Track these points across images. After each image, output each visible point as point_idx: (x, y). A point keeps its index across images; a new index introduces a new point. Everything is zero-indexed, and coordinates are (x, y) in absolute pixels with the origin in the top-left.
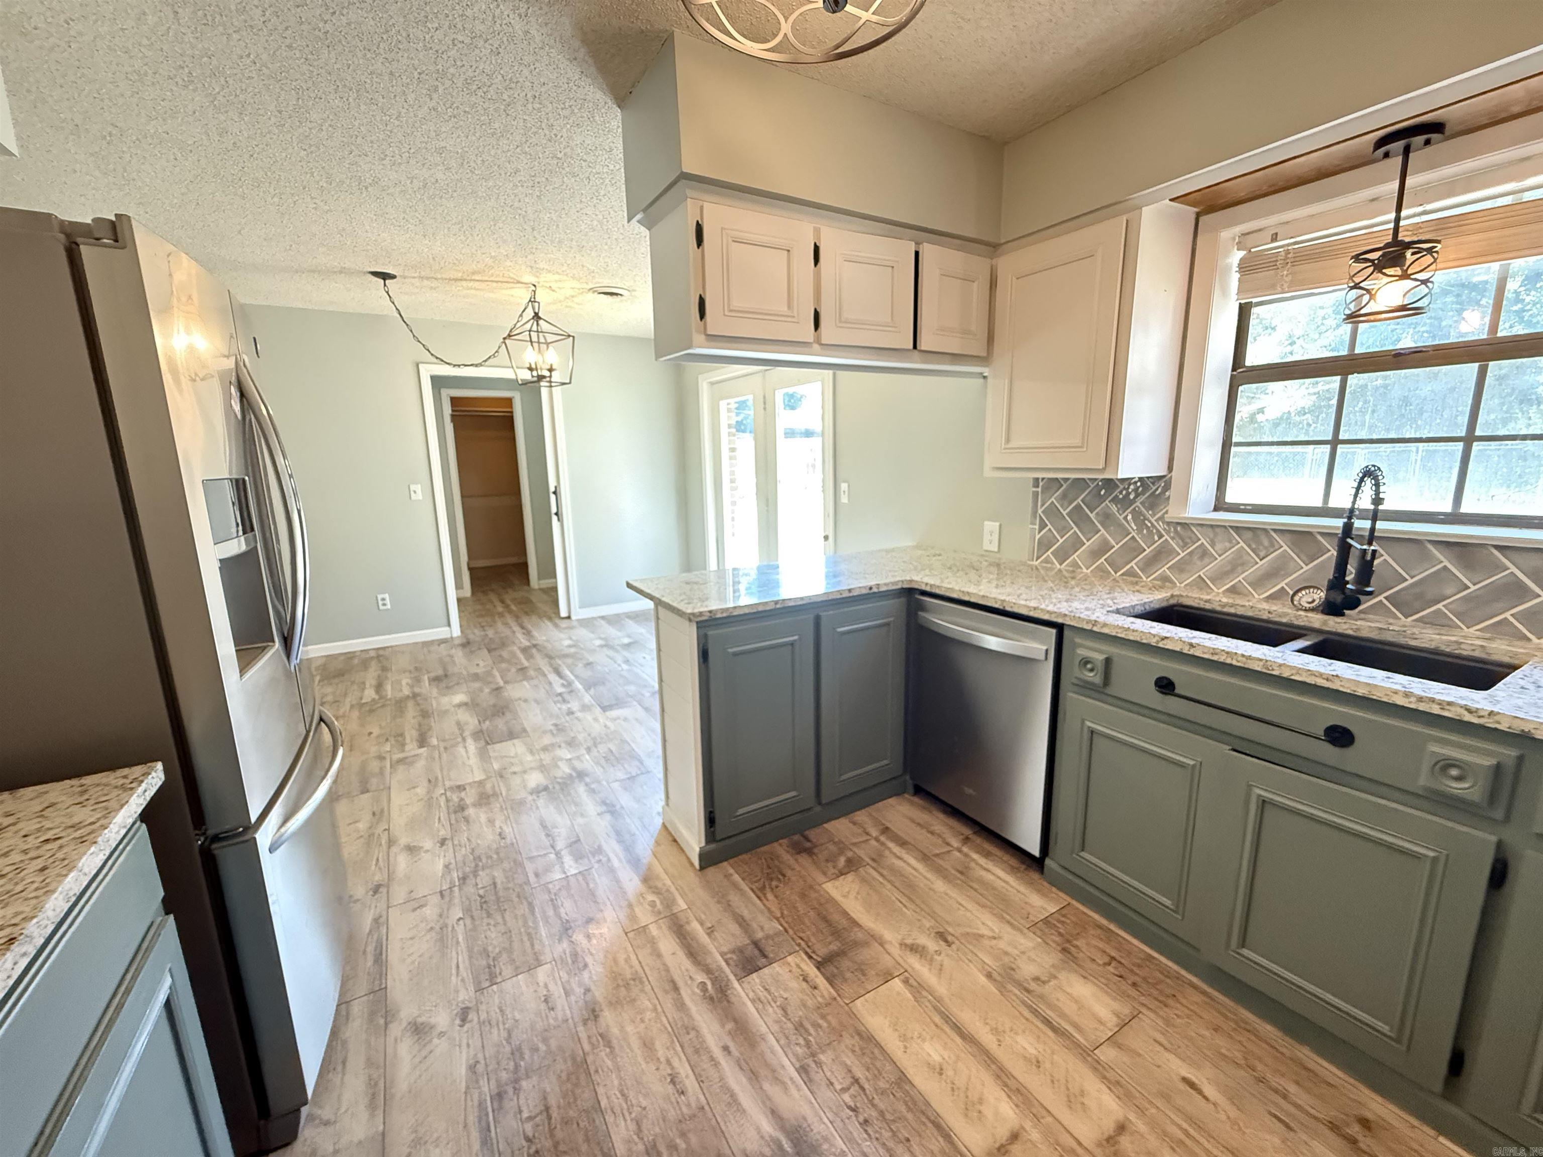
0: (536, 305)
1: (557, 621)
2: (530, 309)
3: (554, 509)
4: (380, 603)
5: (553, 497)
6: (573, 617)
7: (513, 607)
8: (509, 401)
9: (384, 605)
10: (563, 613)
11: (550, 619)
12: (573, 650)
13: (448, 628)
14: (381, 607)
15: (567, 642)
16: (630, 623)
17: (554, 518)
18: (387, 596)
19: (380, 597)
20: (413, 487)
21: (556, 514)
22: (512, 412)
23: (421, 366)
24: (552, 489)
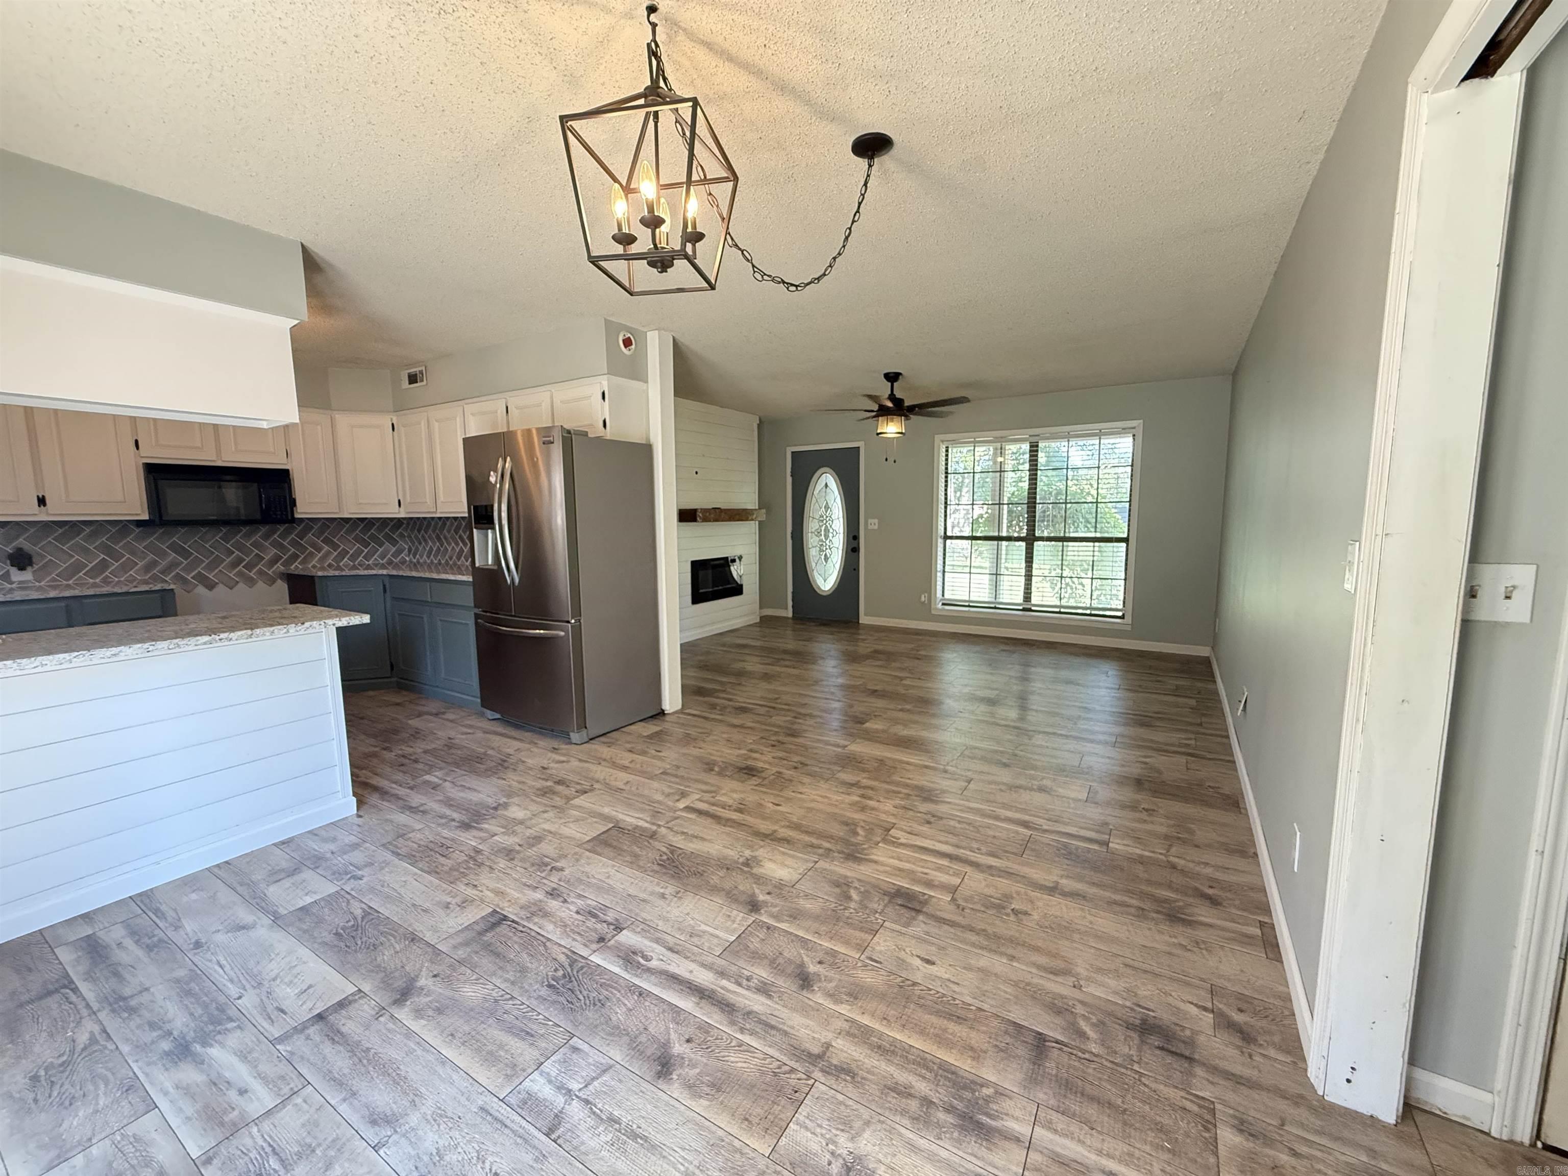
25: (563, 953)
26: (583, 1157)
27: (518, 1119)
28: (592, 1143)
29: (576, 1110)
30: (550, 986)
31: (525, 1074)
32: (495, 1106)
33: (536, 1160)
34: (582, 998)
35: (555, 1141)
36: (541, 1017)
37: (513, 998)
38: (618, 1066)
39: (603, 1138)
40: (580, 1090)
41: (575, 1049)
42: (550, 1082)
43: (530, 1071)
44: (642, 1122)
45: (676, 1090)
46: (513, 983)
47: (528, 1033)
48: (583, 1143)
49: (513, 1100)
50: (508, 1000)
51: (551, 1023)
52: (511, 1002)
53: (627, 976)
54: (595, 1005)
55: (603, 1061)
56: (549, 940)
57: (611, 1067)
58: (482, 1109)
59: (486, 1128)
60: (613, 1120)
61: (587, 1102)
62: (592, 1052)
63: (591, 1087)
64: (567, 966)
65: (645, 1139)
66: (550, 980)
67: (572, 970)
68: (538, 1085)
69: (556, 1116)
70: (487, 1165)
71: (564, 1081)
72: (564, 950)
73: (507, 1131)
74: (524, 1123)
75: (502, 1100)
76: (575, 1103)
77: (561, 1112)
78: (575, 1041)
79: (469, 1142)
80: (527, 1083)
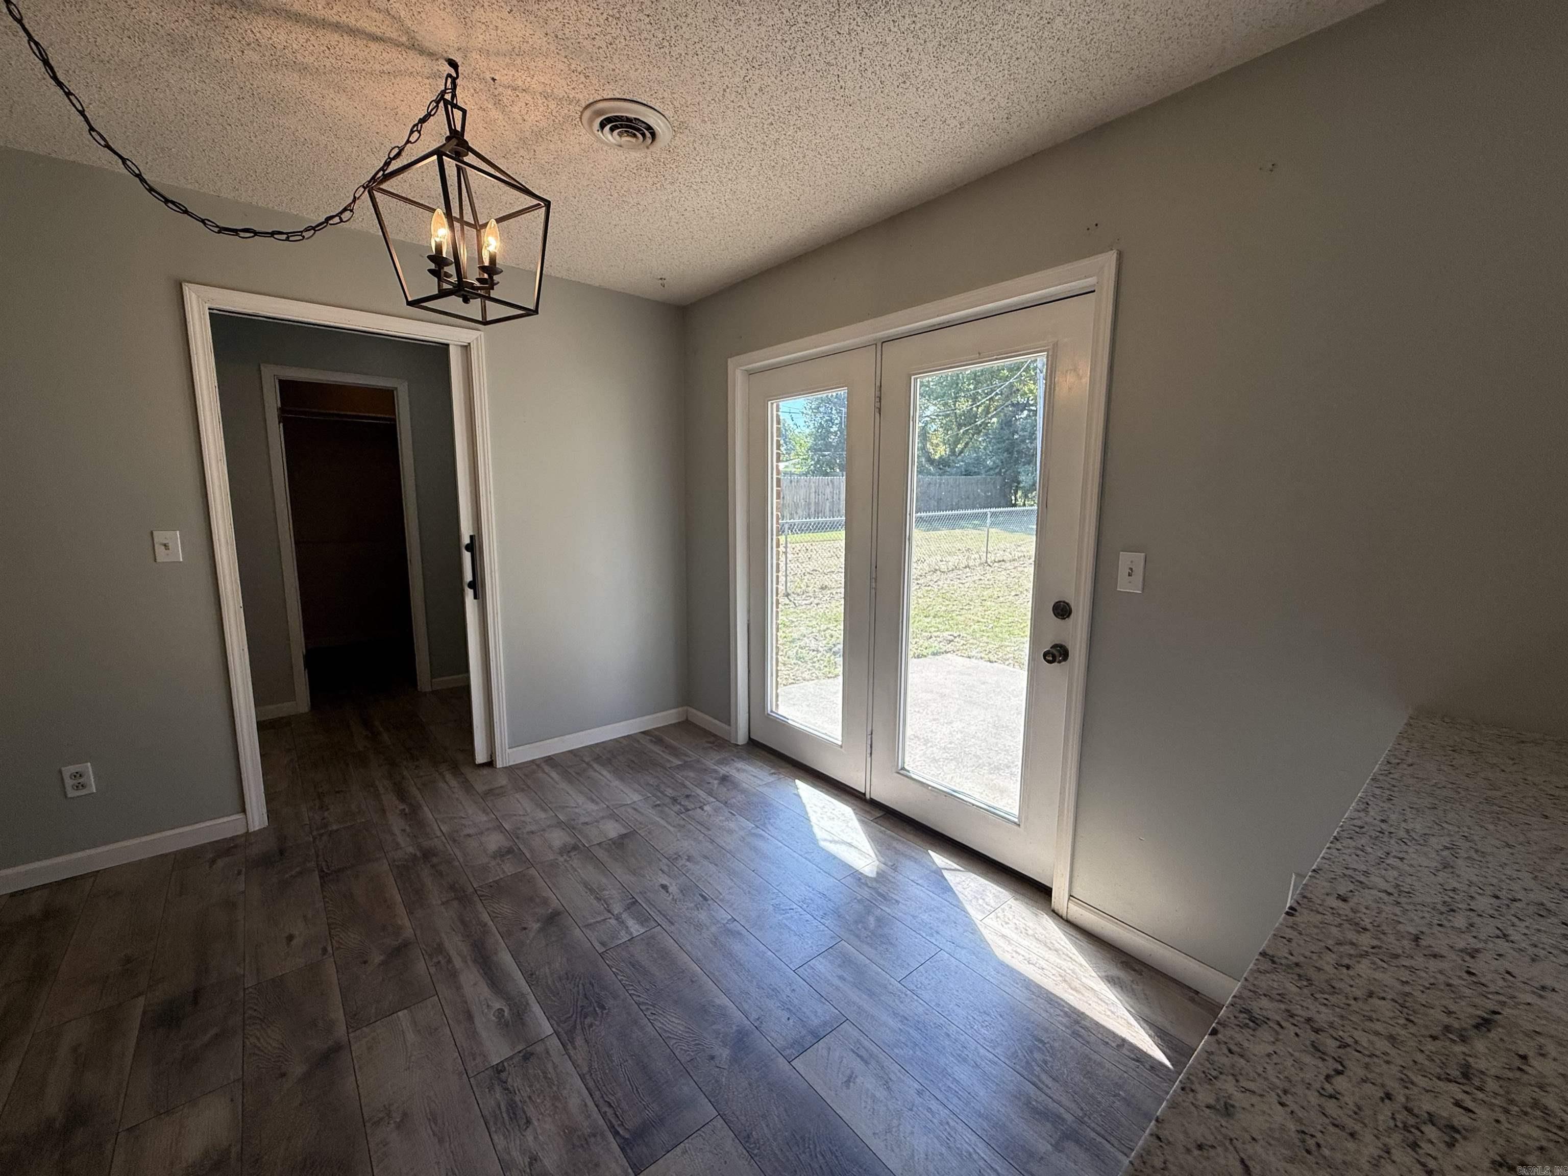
0: (458, 114)
1: (467, 771)
2: (439, 120)
3: (468, 577)
4: (69, 782)
5: (467, 556)
6: (499, 764)
7: (385, 737)
8: (387, 397)
9: (80, 786)
10: (481, 757)
11: (455, 769)
12: (509, 868)
13: (241, 816)
14: (71, 793)
15: (494, 841)
16: (604, 775)
17: (469, 594)
18: (88, 768)
19: (68, 770)
20: (159, 536)
21: (472, 585)
22: (395, 420)
23: (186, 288)
24: (466, 540)
25: (575, 1048)
26: (622, 887)
27: (652, 913)
28: (614, 892)
29: (617, 908)
30: (603, 1007)
31: (641, 936)
32: (665, 925)
33: (645, 892)
34: (580, 985)
35: (634, 898)
36: (620, 978)
37: (638, 1004)
38: (580, 925)
39: (608, 893)
40: (610, 918)
41: (603, 944)
42: (627, 927)
43: (638, 938)
44: (584, 893)
45: (555, 904)
46: (635, 1022)
47: (633, 966)
48: (619, 893)
49: (654, 924)
50: (644, 1004)
51: (614, 970)
52: (641, 1000)
53: (532, 999)
54: (573, 976)
55: (588, 931)
56: (582, 1077)
57: (585, 926)
58: (672, 924)
59: (671, 913)
60: (598, 899)
61: (609, 911)
62: (593, 939)
63: (603, 918)
64: (579, 1027)
65: (586, 887)
66: (600, 1014)
67: (576, 1021)
68: (636, 928)
69: (629, 908)
70: (671, 897)
71: (618, 925)
72: (572, 1052)
73: (659, 909)
74: (648, 910)
75: (659, 925)
76: (616, 912)
77: (626, 910)
78: (601, 950)
79: (681, 909)
80: (642, 931)
